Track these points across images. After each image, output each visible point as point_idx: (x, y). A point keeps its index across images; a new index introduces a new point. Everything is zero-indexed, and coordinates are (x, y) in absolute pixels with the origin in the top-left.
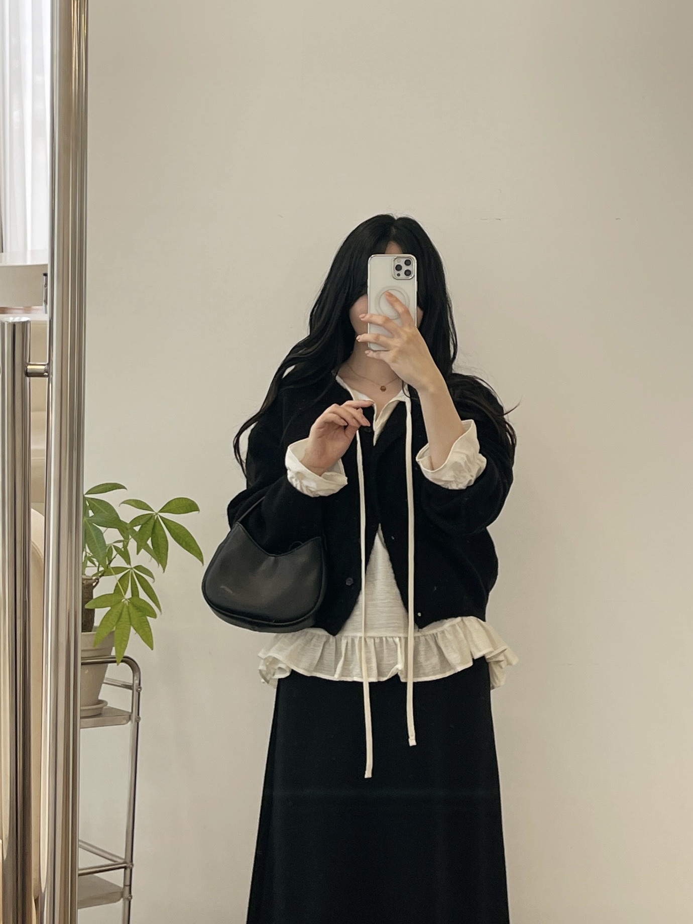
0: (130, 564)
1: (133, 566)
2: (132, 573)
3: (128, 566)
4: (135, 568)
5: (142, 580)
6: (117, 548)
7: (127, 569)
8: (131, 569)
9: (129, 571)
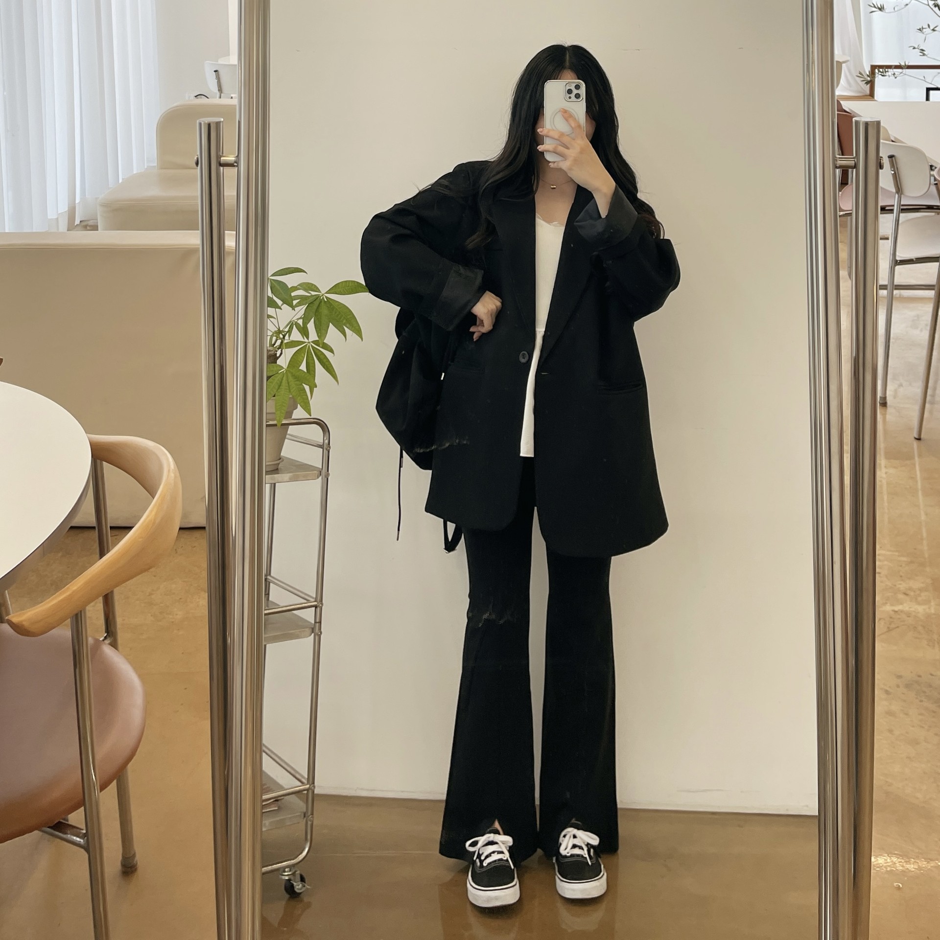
0: (308, 338)
1: (310, 340)
2: (309, 346)
3: (306, 340)
4: (312, 342)
5: (319, 354)
6: (297, 325)
7: (305, 342)
8: (309, 343)
9: (307, 345)
